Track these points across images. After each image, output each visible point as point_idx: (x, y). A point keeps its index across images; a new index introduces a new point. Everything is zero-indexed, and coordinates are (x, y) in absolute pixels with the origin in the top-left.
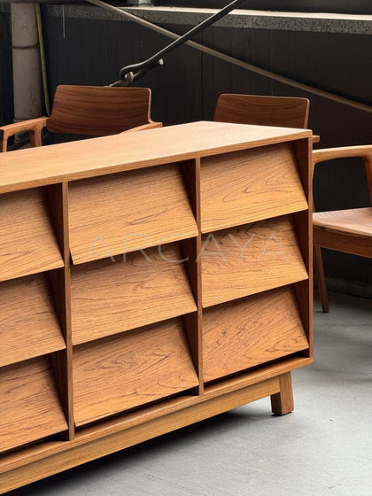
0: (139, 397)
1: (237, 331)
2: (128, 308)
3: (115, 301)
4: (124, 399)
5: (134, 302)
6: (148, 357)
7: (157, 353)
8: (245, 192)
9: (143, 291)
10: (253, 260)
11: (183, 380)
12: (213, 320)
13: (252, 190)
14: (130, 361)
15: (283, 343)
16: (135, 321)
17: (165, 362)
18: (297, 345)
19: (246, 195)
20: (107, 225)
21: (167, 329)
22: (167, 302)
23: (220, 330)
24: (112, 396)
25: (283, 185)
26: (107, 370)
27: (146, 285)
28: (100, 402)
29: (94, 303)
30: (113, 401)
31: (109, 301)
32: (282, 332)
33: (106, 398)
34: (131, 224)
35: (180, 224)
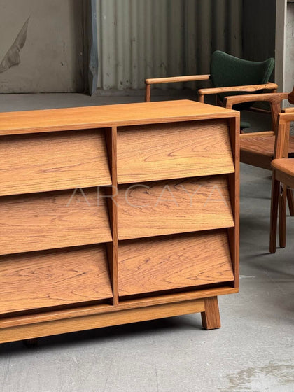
0: (51, 300)
1: (161, 261)
2: (43, 234)
3: (31, 227)
4: (36, 300)
5: (50, 230)
6: (66, 272)
7: (75, 269)
8: (169, 155)
9: (60, 223)
10: (178, 208)
11: (97, 292)
12: (137, 250)
13: (177, 154)
14: (48, 273)
15: (207, 274)
16: (48, 244)
17: (81, 277)
18: (222, 277)
19: (170, 158)
20: (21, 171)
21: (89, 253)
22: (83, 232)
23: (143, 258)
24: (24, 297)
25: (210, 153)
26: (24, 278)
27: (64, 219)
28: (13, 300)
29: (11, 227)
30: (25, 301)
31: (26, 227)
32: (207, 266)
33: (20, 297)
34: (45, 171)
35: (94, 175)
